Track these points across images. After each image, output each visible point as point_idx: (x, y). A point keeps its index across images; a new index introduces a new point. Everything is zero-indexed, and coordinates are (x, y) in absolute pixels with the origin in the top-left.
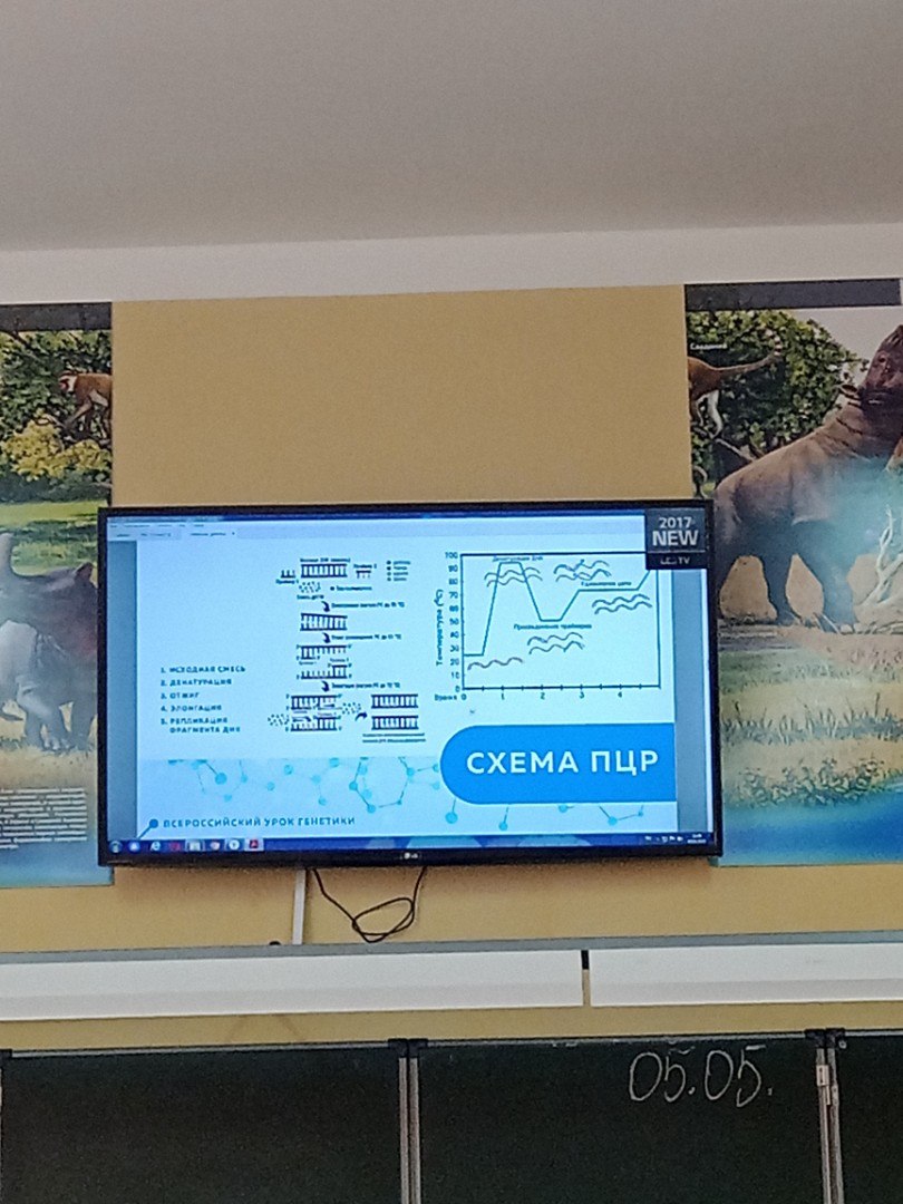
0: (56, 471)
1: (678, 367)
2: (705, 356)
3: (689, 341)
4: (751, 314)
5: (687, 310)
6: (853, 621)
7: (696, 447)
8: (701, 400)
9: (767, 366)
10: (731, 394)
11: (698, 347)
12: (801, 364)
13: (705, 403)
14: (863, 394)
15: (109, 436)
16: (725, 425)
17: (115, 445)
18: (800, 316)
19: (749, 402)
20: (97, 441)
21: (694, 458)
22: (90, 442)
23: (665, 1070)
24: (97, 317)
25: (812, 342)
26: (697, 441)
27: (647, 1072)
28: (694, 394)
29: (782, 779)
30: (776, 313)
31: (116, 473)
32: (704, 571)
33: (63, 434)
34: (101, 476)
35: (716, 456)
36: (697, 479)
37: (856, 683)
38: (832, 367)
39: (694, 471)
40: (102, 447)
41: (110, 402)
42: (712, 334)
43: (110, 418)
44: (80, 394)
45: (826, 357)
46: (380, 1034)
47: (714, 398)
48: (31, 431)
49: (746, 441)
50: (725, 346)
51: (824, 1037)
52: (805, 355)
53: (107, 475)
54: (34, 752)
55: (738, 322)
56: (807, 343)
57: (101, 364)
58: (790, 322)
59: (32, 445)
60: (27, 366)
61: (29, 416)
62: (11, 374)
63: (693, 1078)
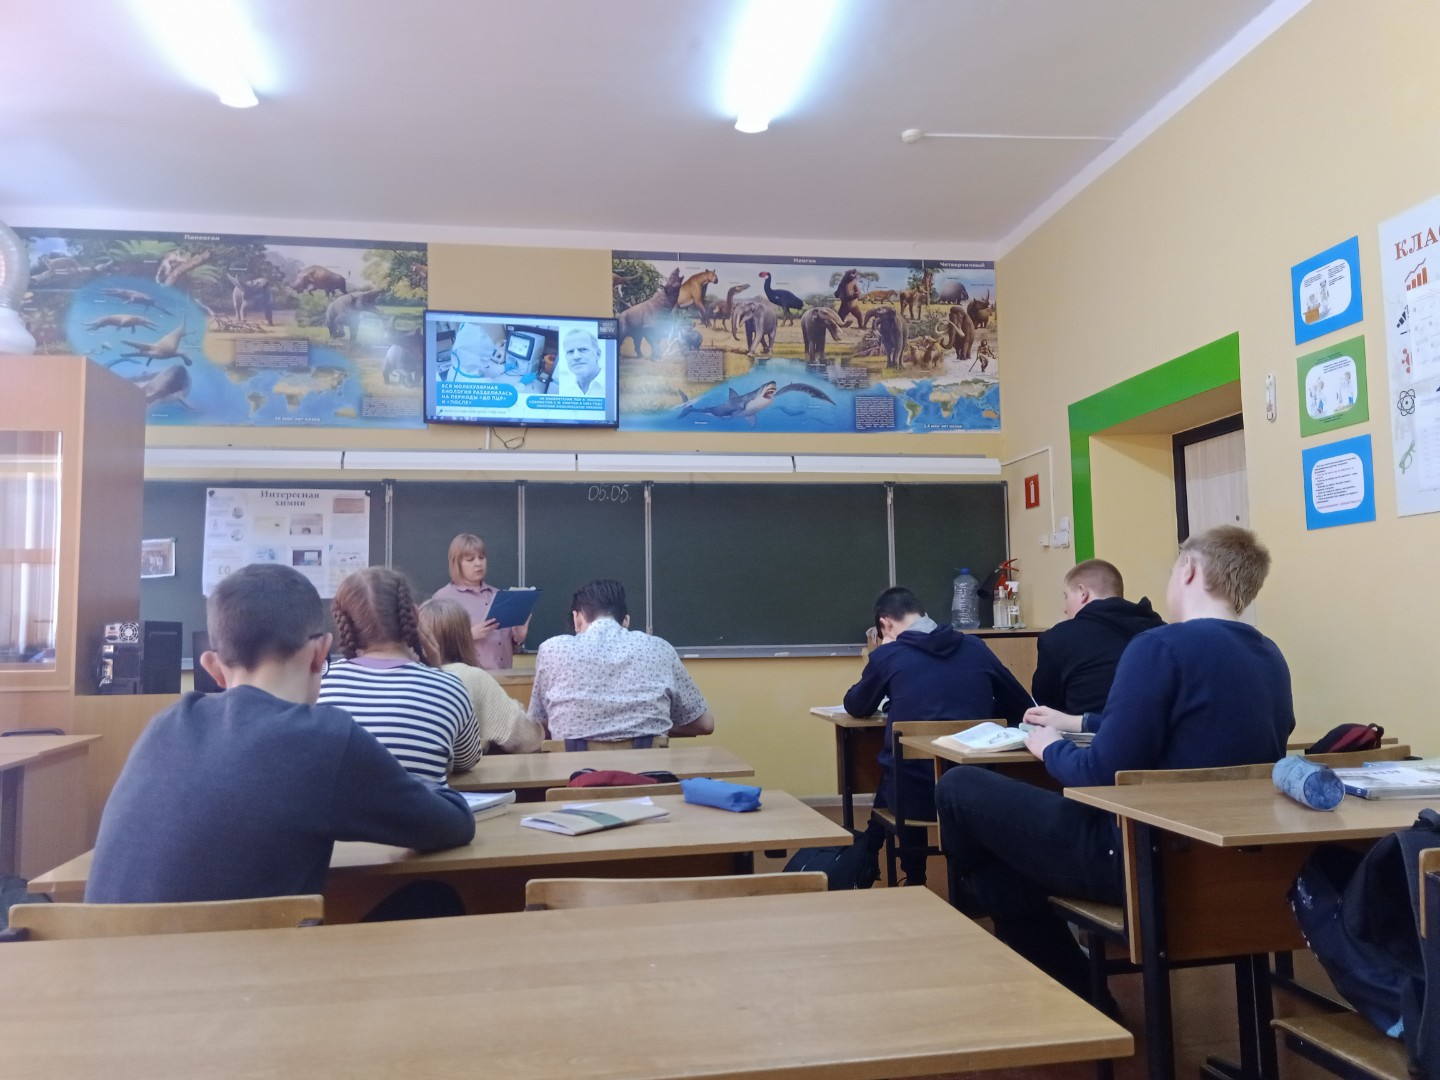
0: (409, 297)
1: (609, 276)
2: (618, 273)
3: (613, 268)
4: (632, 261)
5: (612, 258)
6: (660, 358)
7: (614, 302)
8: (616, 287)
9: (637, 278)
10: (625, 286)
11: (615, 270)
12: (647, 278)
14: (666, 289)
15: (426, 286)
16: (623, 295)
17: (429, 289)
18: (648, 262)
19: (632, 289)
20: (423, 288)
21: (613, 305)
22: (420, 288)
23: (599, 492)
24: (422, 247)
25: (651, 271)
26: (615, 300)
27: (594, 492)
28: (614, 285)
29: (638, 406)
30: (639, 261)
31: (429, 298)
32: (615, 341)
33: (412, 285)
34: (424, 299)
35: (621, 305)
36: (614, 312)
37: (661, 378)
38: (657, 279)
39: (613, 309)
40: (424, 290)
41: (427, 275)
42: (620, 266)
43: (427, 280)
44: (417, 272)
45: (654, 275)
46: (512, 478)
47: (620, 287)
48: (401, 283)
49: (630, 301)
50: (624, 270)
51: (648, 483)
52: (648, 275)
53: (426, 299)
54: (402, 387)
55: (628, 263)
56: (649, 271)
57: (424, 263)
58: (644, 264)
59: (402, 289)
60: (399, 262)
61: (400, 279)
62: (394, 264)
63: (608, 494)
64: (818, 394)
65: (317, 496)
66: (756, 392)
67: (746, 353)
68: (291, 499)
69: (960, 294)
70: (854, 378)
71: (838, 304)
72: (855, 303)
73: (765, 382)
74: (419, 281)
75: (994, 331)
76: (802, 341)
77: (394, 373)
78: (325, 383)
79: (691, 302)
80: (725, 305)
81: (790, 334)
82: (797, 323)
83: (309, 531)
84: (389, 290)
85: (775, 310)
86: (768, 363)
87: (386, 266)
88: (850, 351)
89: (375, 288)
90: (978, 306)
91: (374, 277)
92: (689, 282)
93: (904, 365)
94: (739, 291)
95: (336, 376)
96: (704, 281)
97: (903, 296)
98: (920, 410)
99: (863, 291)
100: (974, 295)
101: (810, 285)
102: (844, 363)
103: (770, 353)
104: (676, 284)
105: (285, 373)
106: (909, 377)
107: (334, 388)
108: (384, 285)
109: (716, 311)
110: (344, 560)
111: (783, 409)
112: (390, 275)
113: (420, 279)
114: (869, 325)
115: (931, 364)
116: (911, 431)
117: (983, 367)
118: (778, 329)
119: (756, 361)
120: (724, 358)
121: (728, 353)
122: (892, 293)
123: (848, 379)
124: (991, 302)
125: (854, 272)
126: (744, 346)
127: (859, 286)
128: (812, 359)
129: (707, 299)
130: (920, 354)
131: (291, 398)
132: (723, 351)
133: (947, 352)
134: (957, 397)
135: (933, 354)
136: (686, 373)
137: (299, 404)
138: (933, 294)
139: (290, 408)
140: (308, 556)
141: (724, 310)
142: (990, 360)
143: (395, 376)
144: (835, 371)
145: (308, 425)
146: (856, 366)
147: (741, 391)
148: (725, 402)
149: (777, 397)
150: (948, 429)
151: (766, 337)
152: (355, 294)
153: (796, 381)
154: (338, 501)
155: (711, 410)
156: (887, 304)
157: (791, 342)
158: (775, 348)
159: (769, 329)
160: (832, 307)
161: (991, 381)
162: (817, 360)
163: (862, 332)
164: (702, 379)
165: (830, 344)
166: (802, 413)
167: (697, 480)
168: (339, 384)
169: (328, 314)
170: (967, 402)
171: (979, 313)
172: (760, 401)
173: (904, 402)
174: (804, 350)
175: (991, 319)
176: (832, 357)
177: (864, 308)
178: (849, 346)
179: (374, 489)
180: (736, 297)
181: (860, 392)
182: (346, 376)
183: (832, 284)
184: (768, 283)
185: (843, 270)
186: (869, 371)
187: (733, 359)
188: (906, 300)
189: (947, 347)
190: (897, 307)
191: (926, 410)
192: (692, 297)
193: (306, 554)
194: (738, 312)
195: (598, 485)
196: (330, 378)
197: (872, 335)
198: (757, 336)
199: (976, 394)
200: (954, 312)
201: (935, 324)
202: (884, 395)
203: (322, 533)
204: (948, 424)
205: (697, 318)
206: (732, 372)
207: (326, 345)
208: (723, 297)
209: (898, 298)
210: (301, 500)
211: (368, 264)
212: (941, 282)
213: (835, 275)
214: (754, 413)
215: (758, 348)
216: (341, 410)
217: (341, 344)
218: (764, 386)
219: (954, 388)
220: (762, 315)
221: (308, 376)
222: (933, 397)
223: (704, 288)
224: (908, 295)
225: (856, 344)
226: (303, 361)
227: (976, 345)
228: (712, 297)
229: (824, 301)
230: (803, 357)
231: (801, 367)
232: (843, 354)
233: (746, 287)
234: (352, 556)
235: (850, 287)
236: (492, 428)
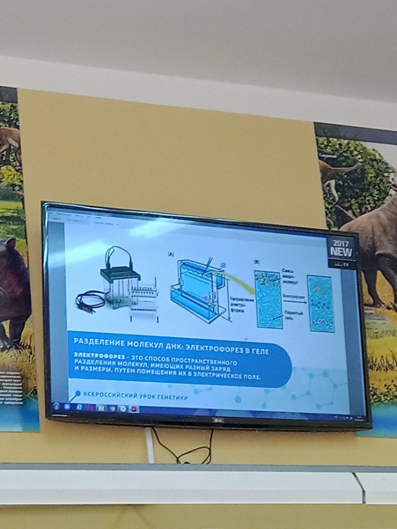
1: (315, 165)
2: (327, 160)
3: (319, 152)
4: (346, 141)
5: (316, 135)
7: (327, 208)
8: (327, 183)
9: (356, 170)
10: (341, 182)
11: (323, 155)
12: (372, 171)
13: (329, 185)
15: (21, 165)
16: (340, 198)
17: (24, 171)
18: (370, 146)
19: (349, 187)
20: (14, 167)
21: (327, 215)
22: (9, 167)
24: (9, 95)
25: (375, 160)
26: (327, 205)
30: (358, 142)
32: (355, 272)
34: (17, 188)
36: (329, 225)
38: (386, 174)
39: (327, 221)
40: (17, 171)
41: (19, 142)
42: (329, 150)
43: (20, 154)
44: (2, 138)
45: (383, 168)
47: (333, 183)
49: (350, 208)
50: (335, 157)
52: (373, 166)
53: (21, 188)
55: (340, 145)
56: (374, 160)
58: (364, 149)
113: (9, 150)
236: (153, 427)
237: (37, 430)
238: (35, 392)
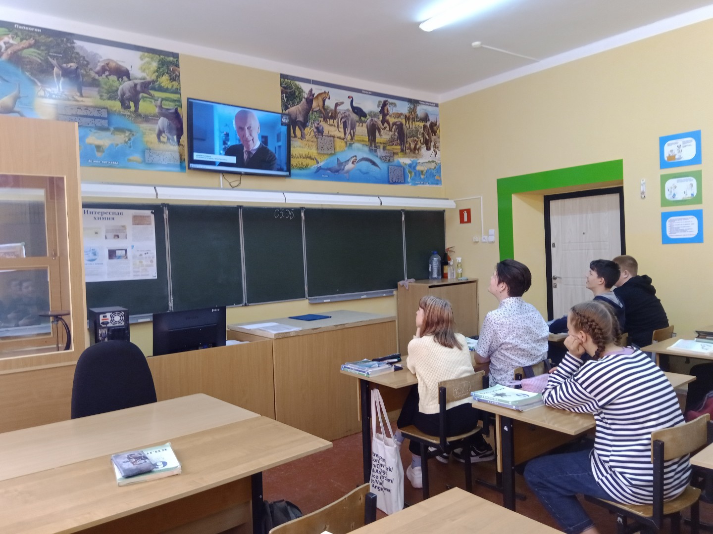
0: (170, 87)
1: (279, 89)
2: (283, 87)
3: (281, 84)
4: (290, 81)
5: (280, 78)
7: (282, 104)
9: (292, 91)
10: (287, 95)
12: (297, 92)
14: (307, 99)
15: (180, 82)
16: (286, 100)
17: (181, 84)
18: (297, 83)
19: (290, 97)
22: (176, 82)
23: (280, 213)
24: (176, 56)
27: (277, 212)
28: (282, 95)
29: (295, 165)
30: (293, 81)
31: (182, 89)
33: (171, 79)
34: (179, 90)
35: (285, 106)
36: (282, 110)
37: (306, 149)
38: (302, 93)
39: (282, 108)
40: (178, 83)
41: (179, 74)
42: (284, 83)
43: (180, 78)
44: (173, 71)
45: (301, 91)
47: (285, 95)
48: (164, 77)
49: (290, 104)
50: (286, 86)
51: (302, 208)
52: (298, 90)
55: (288, 82)
56: (298, 88)
57: (177, 66)
59: (165, 81)
60: (162, 63)
61: (164, 74)
62: (159, 64)
63: (284, 214)
64: (374, 163)
65: (122, 214)
66: (348, 160)
67: (344, 139)
68: (104, 216)
69: (426, 119)
70: (388, 156)
71: (381, 117)
72: (388, 117)
73: (352, 156)
74: (175, 78)
75: (439, 138)
76: (367, 135)
77: (163, 135)
78: (120, 139)
79: (318, 109)
80: (334, 112)
81: (362, 130)
82: (365, 125)
83: (118, 237)
84: (157, 81)
85: (355, 117)
86: (353, 145)
87: (155, 65)
88: (386, 142)
89: (149, 79)
90: (433, 125)
91: (147, 71)
92: (317, 96)
93: (407, 151)
94: (340, 105)
95: (127, 134)
96: (324, 97)
97: (406, 116)
98: (413, 174)
99: (391, 112)
100: (432, 119)
101: (370, 105)
102: (384, 148)
103: (354, 140)
104: (311, 97)
105: (94, 131)
106: (409, 157)
107: (126, 142)
108: (154, 77)
109: (330, 115)
110: (141, 255)
111: (360, 171)
112: (157, 71)
113: (176, 76)
114: (393, 130)
115: (417, 152)
116: (410, 184)
117: (435, 155)
118: (357, 128)
119: (348, 144)
120: (334, 141)
121: (336, 139)
122: (401, 114)
123: (386, 157)
124: (438, 123)
125: (387, 101)
126: (342, 135)
127: (389, 109)
128: (371, 145)
129: (326, 108)
130: (412, 146)
131: (98, 148)
132: (333, 137)
133: (422, 146)
134: (426, 169)
135: (418, 147)
136: (317, 148)
137: (103, 152)
138: (417, 116)
139: (98, 155)
140: (118, 253)
141: (333, 115)
142: (438, 151)
143: (164, 137)
144: (381, 152)
145: (111, 166)
146: (389, 150)
147: (342, 160)
148: (335, 165)
149: (358, 164)
150: (423, 184)
151: (352, 131)
152: (136, 81)
153: (365, 156)
154: (135, 217)
155: (329, 169)
156: (400, 120)
157: (362, 135)
158: (356, 138)
159: (353, 128)
160: (379, 119)
161: (438, 162)
162: (373, 146)
163: (391, 133)
164: (325, 152)
165: (378, 139)
166: (367, 173)
167: (325, 207)
168: (129, 139)
169: (119, 93)
170: (430, 171)
171: (433, 129)
172: (350, 166)
173: (407, 170)
174: (367, 140)
175: (438, 131)
176: (379, 144)
177: (392, 120)
178: (386, 140)
179: (157, 209)
180: (339, 108)
181: (391, 164)
182: (133, 135)
183: (378, 106)
184: (352, 102)
185: (383, 99)
186: (394, 153)
187: (338, 142)
188: (407, 118)
189: (423, 144)
190: (404, 121)
191: (415, 173)
192: (319, 106)
193: (117, 251)
194: (339, 116)
195: (279, 209)
196: (123, 136)
197: (394, 134)
198: (348, 130)
199: (433, 168)
200: (425, 126)
201: (418, 132)
202: (399, 166)
203: (126, 238)
204: (423, 182)
205: (322, 117)
206: (338, 149)
207: (119, 114)
208: (333, 107)
209: (404, 117)
210: (111, 216)
211: (143, 62)
212: (420, 110)
213: (380, 102)
214: (348, 172)
215: (349, 137)
216: (131, 158)
217: (129, 114)
218: (352, 158)
219: (425, 164)
220: (350, 119)
221: (108, 134)
222: (419, 168)
223: (324, 101)
224: (408, 116)
225: (388, 139)
226: (105, 123)
227: (433, 144)
228: (328, 107)
229: (375, 115)
230: (368, 143)
231: (366, 149)
232: (384, 143)
233: (342, 103)
234: (146, 252)
235: (386, 108)
236: (223, 174)
237: (185, 172)
238: (184, 160)
